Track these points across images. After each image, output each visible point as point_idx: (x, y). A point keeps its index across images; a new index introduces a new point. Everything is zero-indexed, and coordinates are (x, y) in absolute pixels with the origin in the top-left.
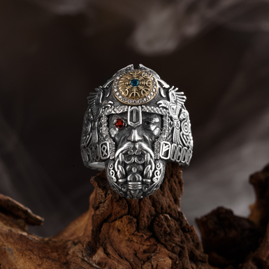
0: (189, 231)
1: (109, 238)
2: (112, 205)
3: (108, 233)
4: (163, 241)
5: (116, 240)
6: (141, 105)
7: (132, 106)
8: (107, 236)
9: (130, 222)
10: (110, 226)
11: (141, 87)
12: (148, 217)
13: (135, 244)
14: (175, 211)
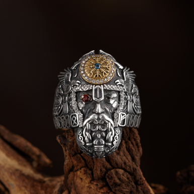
0: (140, 184)
1: (74, 183)
2: (71, 158)
3: (73, 180)
4: (113, 190)
5: (79, 185)
6: (103, 84)
7: (96, 85)
8: (72, 182)
9: (85, 173)
10: (74, 175)
11: (103, 70)
12: (101, 170)
13: (93, 190)
14: (130, 167)
